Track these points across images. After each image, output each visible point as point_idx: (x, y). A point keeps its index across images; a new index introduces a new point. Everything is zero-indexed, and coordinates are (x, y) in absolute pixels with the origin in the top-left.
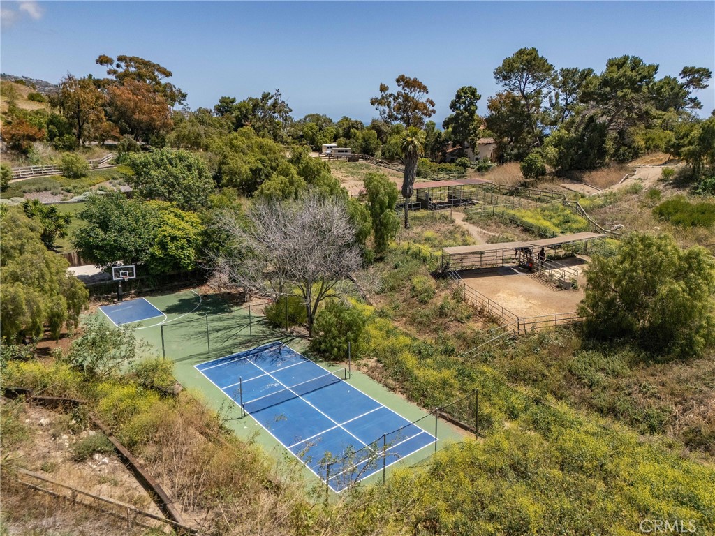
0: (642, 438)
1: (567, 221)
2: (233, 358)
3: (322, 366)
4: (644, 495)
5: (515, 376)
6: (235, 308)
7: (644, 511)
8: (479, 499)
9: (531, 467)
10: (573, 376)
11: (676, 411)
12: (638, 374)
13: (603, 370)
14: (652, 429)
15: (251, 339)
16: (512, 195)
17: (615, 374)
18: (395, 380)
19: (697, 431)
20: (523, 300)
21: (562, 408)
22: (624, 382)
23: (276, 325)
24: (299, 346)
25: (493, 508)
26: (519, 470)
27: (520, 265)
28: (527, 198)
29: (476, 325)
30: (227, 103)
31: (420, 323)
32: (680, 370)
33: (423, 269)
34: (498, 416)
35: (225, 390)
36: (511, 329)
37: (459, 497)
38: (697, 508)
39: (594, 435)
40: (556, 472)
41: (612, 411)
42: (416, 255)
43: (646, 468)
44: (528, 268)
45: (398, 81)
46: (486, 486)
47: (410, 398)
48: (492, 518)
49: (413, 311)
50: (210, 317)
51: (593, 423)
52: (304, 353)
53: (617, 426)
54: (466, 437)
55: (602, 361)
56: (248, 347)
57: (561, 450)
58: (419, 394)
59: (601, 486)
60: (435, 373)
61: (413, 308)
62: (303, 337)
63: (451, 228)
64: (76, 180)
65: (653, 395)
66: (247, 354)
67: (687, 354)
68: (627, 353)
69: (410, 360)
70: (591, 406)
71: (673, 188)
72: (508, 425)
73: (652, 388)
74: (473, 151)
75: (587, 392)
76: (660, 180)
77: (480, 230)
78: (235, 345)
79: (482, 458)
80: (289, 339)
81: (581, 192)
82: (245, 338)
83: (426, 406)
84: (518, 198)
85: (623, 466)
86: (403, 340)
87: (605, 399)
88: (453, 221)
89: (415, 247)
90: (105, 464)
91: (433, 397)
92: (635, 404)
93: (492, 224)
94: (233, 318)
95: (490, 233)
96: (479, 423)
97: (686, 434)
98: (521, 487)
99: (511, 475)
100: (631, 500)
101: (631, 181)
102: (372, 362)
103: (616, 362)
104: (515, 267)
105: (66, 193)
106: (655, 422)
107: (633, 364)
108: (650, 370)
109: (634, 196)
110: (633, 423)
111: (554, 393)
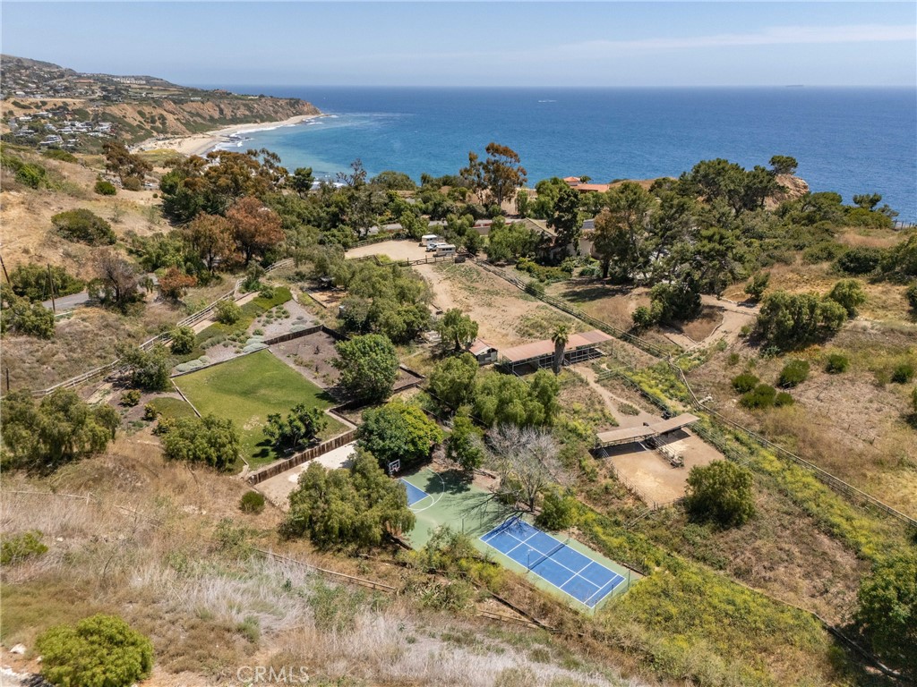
0: (716, 572)
1: (672, 387)
2: (496, 531)
3: (549, 534)
4: (715, 601)
5: (656, 539)
6: (469, 486)
7: (715, 608)
8: (652, 607)
9: (671, 592)
10: (685, 539)
11: (731, 558)
12: (714, 538)
13: (699, 535)
14: (721, 568)
15: (498, 516)
16: (626, 340)
17: (705, 538)
18: (594, 543)
19: (739, 568)
20: (652, 478)
21: (680, 559)
22: (708, 543)
23: (505, 503)
24: (528, 520)
25: (658, 611)
26: (666, 593)
27: (646, 441)
28: (639, 346)
29: (629, 503)
30: (303, 176)
31: (595, 499)
32: (735, 534)
33: (582, 445)
34: (652, 565)
35: (509, 555)
36: (651, 506)
37: (645, 608)
38: (735, 605)
39: (695, 574)
40: (681, 594)
41: (704, 560)
42: (574, 431)
43: (717, 589)
44: (650, 443)
45: (488, 149)
46: (654, 602)
47: (605, 555)
48: (658, 615)
49: (586, 488)
50: (458, 495)
51: (695, 566)
52: (534, 525)
53: (706, 568)
54: (639, 577)
55: (698, 529)
56: (500, 522)
57: (681, 582)
58: (609, 552)
59: (699, 598)
60: (615, 540)
61: (586, 484)
62: (527, 512)
63: (589, 392)
64: (234, 326)
65: (722, 550)
66: (503, 528)
67: (738, 525)
68: (711, 524)
69: (598, 529)
70: (694, 557)
71: (748, 346)
72: (657, 569)
73: (722, 546)
74: (576, 249)
75: (691, 548)
76: (740, 336)
77: (611, 395)
78: (491, 520)
79: (650, 589)
80: (520, 513)
81: (681, 345)
82: (494, 515)
83: (614, 559)
84: (631, 346)
85: (707, 589)
86: (591, 516)
87: (700, 552)
88: (588, 384)
89: (572, 424)
90: (492, 603)
91: (618, 555)
92: (713, 554)
93: (618, 387)
94: (474, 496)
95: (619, 399)
96: (644, 570)
97: (735, 569)
98: (667, 601)
99: (663, 597)
100: (710, 604)
101: (718, 335)
102: (575, 530)
103: (705, 530)
104: (642, 442)
105: (234, 343)
106: (722, 564)
107: (714, 531)
108: (721, 534)
109: (721, 353)
110: (712, 565)
111: (676, 550)
